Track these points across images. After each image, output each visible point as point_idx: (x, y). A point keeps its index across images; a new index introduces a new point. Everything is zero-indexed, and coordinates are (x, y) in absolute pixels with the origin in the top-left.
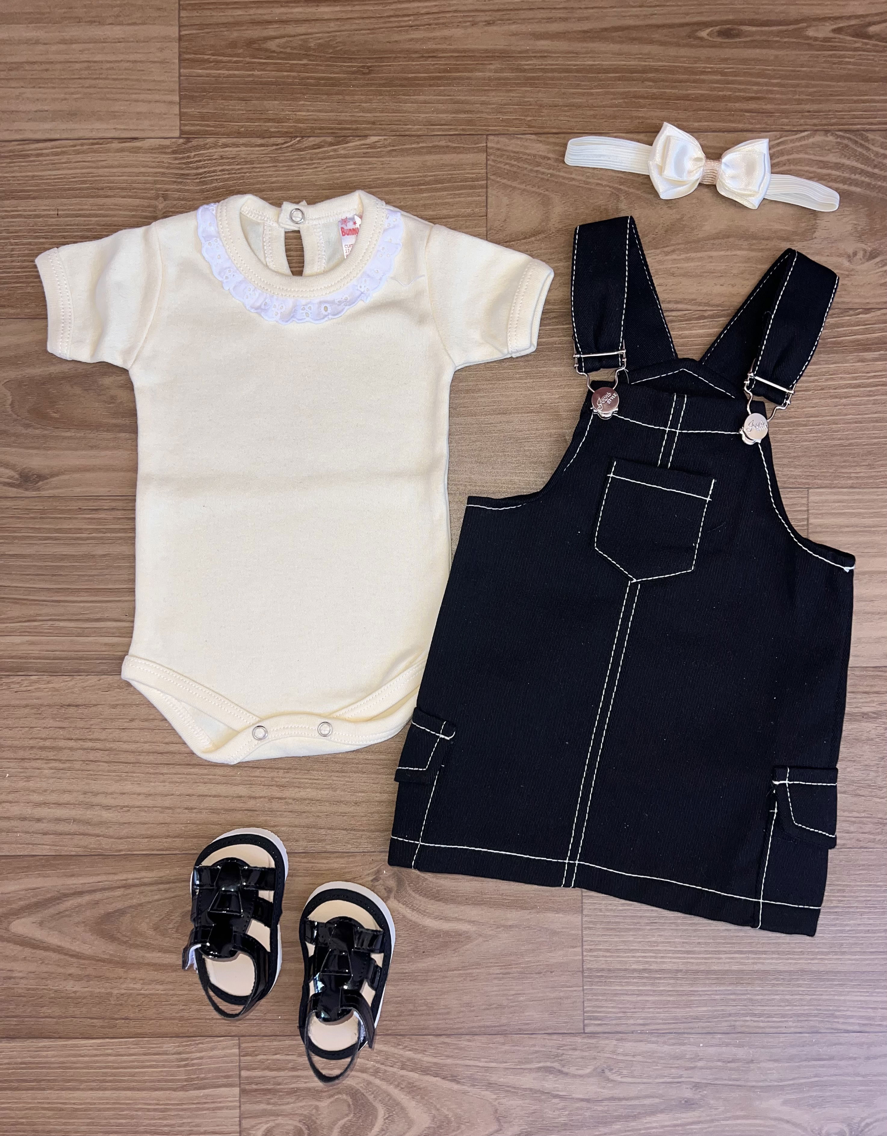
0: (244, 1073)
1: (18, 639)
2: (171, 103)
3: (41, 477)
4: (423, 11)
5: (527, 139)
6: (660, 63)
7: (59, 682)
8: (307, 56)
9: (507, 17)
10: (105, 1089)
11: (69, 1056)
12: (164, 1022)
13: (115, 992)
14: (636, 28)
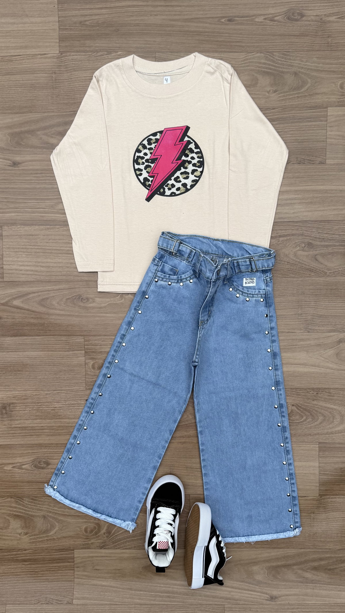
0: (86, 347)
1: (13, 214)
2: (56, 42)
3: (19, 163)
4: (135, 11)
5: (168, 54)
6: (209, 30)
7: (27, 228)
8: (98, 26)
9: (161, 14)
10: (45, 351)
11: (33, 341)
12: (61, 331)
13: (46, 322)
14: (202, 18)
